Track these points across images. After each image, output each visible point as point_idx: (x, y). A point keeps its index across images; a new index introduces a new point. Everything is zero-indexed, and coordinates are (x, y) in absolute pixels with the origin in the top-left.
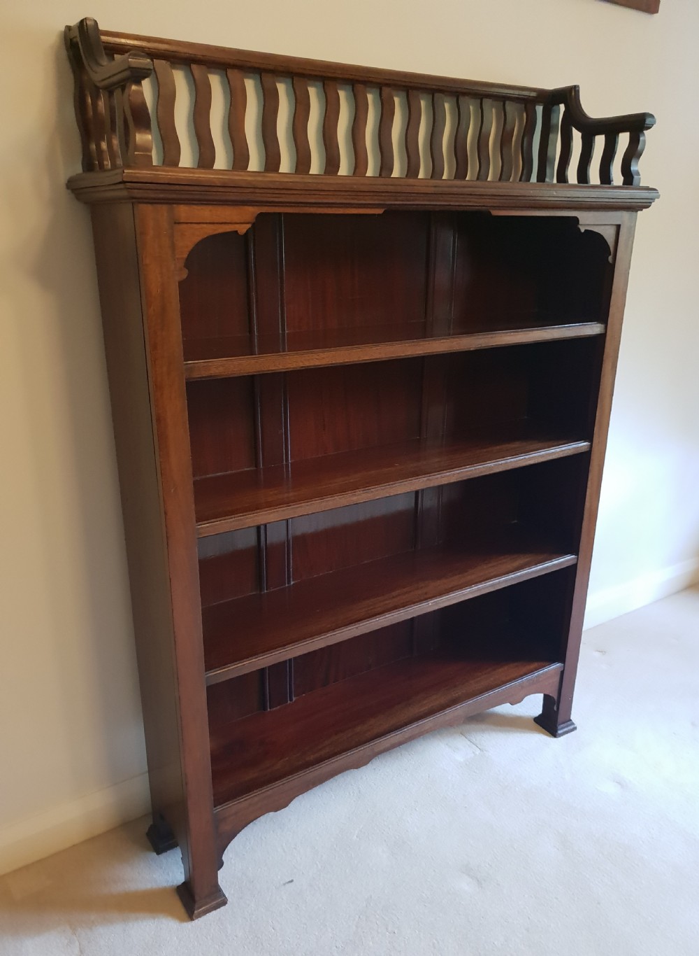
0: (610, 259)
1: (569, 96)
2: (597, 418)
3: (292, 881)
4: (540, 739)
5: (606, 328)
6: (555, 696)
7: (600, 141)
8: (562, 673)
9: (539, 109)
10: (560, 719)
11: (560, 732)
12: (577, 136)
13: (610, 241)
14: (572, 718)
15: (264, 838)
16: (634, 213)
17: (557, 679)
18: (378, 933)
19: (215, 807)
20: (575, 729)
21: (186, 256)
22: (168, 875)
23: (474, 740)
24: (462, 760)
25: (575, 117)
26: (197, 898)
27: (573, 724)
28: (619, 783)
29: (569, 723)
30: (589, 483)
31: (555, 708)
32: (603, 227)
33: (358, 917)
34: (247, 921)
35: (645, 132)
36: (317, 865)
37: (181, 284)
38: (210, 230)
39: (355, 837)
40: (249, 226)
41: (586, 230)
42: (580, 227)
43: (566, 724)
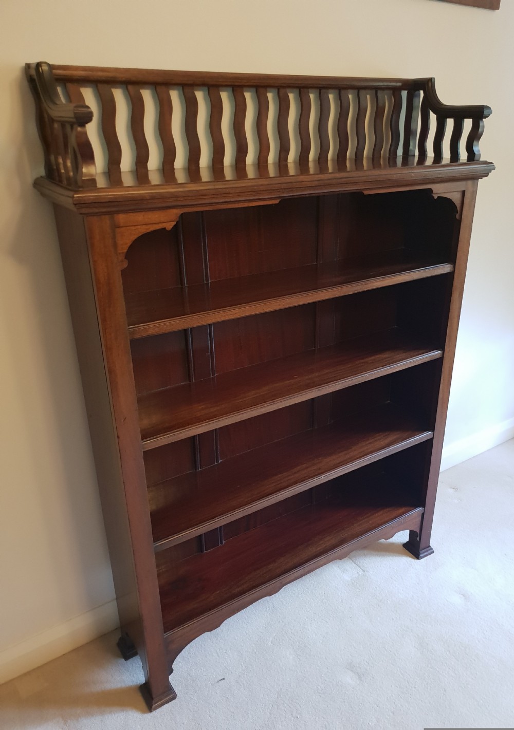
0: (457, 216)
1: (427, 85)
2: (447, 333)
3: (224, 679)
4: (407, 561)
5: (454, 267)
6: (418, 531)
7: (450, 123)
8: (423, 514)
9: (404, 94)
10: (422, 545)
11: (421, 555)
12: (433, 117)
13: (457, 202)
14: (431, 544)
15: (203, 646)
16: (476, 181)
17: (419, 519)
18: (286, 717)
19: (165, 633)
20: (433, 552)
21: (126, 251)
22: (133, 676)
23: (359, 563)
24: (349, 579)
25: (432, 103)
26: (154, 696)
27: (432, 549)
28: (464, 596)
29: (428, 549)
31: (418, 539)
32: (452, 194)
33: (271, 705)
34: (191, 711)
35: (484, 120)
36: (242, 666)
37: (123, 271)
38: (143, 230)
39: (270, 642)
40: (174, 223)
41: (438, 197)
42: (434, 195)
43: (426, 549)
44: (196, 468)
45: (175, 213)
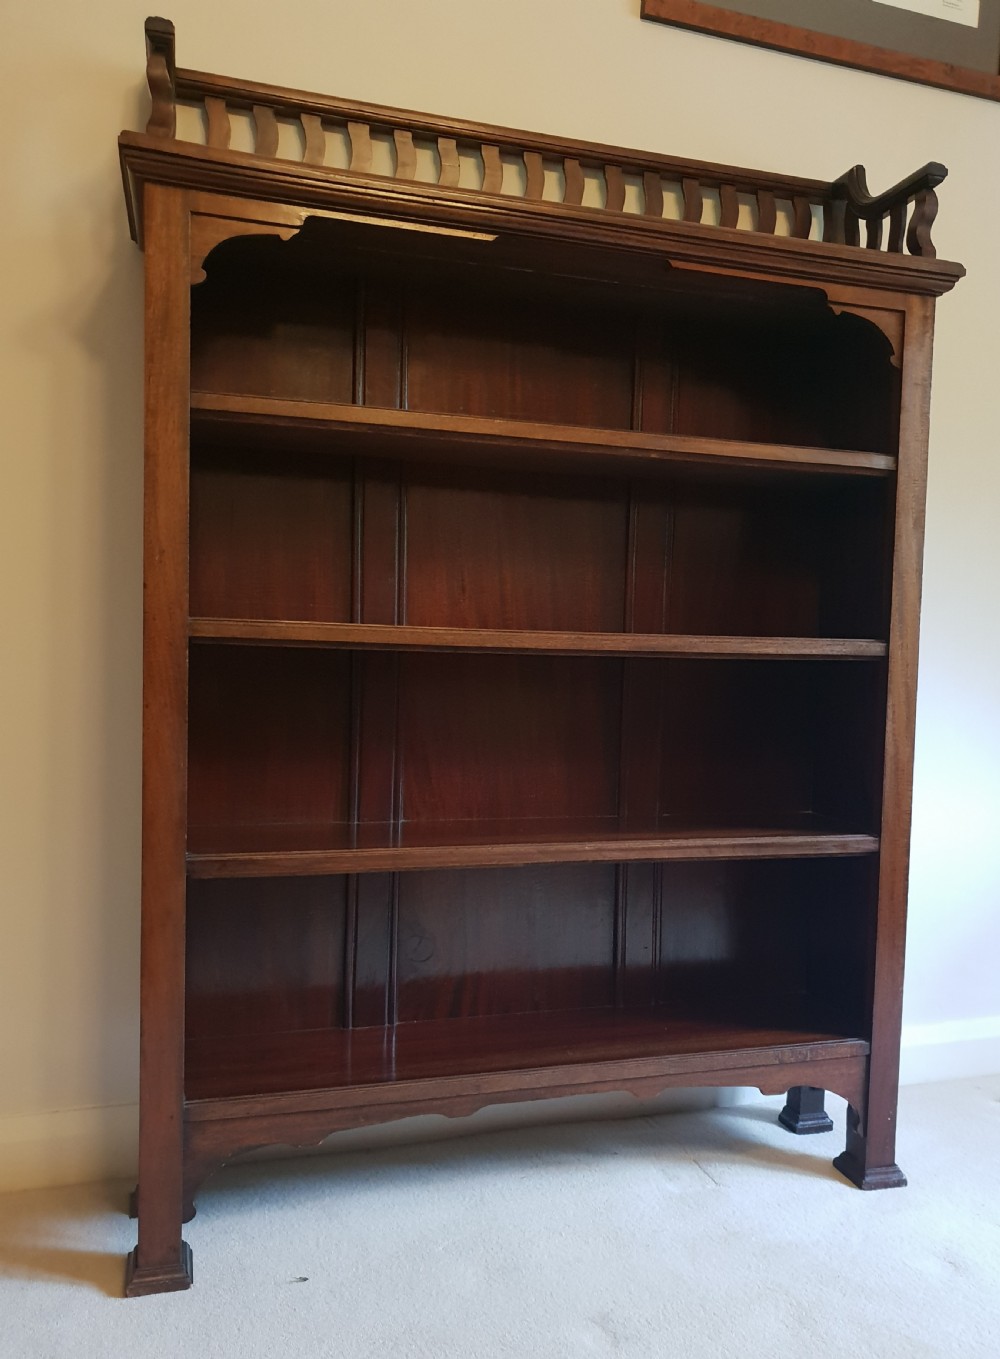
0: (893, 360)
3: (305, 1279)
5: (896, 461)
6: (861, 1114)
8: (868, 1057)
10: (873, 1158)
11: (867, 1179)
13: (889, 333)
14: (896, 1161)
16: (930, 299)
17: (859, 1070)
19: (186, 1100)
20: (904, 1182)
21: (204, 255)
23: (712, 1172)
24: (678, 1192)
25: (860, 205)
26: (141, 1260)
27: (900, 1175)
29: (889, 1168)
30: (889, 712)
32: (875, 312)
35: (935, 189)
38: (239, 229)
39: (441, 1248)
40: (296, 231)
41: (843, 313)
42: (834, 307)
43: (884, 1169)
44: (349, 817)
45: (300, 213)
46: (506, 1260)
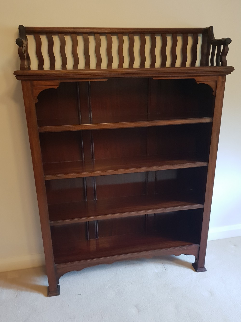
0: (213, 94)
1: (208, 30)
3: (81, 294)
5: (213, 120)
8: (199, 248)
10: (199, 266)
11: (198, 270)
13: (213, 86)
14: (205, 266)
16: (224, 76)
19: (55, 264)
20: (206, 271)
21: (37, 96)
23: (165, 266)
24: (157, 272)
25: (212, 40)
26: (50, 291)
27: (205, 269)
28: (211, 293)
29: (203, 268)
30: (208, 178)
31: (197, 261)
32: (209, 82)
36: (91, 291)
37: (36, 104)
38: (45, 88)
39: (107, 287)
40: (58, 86)
41: (200, 83)
43: (202, 268)
44: (85, 200)
45: (58, 82)
46: (120, 290)
